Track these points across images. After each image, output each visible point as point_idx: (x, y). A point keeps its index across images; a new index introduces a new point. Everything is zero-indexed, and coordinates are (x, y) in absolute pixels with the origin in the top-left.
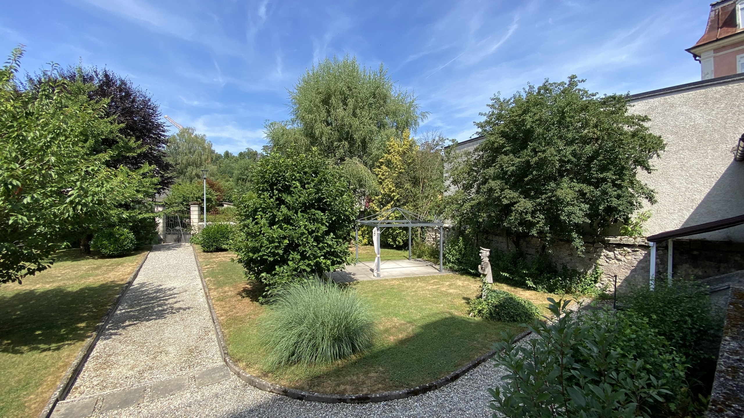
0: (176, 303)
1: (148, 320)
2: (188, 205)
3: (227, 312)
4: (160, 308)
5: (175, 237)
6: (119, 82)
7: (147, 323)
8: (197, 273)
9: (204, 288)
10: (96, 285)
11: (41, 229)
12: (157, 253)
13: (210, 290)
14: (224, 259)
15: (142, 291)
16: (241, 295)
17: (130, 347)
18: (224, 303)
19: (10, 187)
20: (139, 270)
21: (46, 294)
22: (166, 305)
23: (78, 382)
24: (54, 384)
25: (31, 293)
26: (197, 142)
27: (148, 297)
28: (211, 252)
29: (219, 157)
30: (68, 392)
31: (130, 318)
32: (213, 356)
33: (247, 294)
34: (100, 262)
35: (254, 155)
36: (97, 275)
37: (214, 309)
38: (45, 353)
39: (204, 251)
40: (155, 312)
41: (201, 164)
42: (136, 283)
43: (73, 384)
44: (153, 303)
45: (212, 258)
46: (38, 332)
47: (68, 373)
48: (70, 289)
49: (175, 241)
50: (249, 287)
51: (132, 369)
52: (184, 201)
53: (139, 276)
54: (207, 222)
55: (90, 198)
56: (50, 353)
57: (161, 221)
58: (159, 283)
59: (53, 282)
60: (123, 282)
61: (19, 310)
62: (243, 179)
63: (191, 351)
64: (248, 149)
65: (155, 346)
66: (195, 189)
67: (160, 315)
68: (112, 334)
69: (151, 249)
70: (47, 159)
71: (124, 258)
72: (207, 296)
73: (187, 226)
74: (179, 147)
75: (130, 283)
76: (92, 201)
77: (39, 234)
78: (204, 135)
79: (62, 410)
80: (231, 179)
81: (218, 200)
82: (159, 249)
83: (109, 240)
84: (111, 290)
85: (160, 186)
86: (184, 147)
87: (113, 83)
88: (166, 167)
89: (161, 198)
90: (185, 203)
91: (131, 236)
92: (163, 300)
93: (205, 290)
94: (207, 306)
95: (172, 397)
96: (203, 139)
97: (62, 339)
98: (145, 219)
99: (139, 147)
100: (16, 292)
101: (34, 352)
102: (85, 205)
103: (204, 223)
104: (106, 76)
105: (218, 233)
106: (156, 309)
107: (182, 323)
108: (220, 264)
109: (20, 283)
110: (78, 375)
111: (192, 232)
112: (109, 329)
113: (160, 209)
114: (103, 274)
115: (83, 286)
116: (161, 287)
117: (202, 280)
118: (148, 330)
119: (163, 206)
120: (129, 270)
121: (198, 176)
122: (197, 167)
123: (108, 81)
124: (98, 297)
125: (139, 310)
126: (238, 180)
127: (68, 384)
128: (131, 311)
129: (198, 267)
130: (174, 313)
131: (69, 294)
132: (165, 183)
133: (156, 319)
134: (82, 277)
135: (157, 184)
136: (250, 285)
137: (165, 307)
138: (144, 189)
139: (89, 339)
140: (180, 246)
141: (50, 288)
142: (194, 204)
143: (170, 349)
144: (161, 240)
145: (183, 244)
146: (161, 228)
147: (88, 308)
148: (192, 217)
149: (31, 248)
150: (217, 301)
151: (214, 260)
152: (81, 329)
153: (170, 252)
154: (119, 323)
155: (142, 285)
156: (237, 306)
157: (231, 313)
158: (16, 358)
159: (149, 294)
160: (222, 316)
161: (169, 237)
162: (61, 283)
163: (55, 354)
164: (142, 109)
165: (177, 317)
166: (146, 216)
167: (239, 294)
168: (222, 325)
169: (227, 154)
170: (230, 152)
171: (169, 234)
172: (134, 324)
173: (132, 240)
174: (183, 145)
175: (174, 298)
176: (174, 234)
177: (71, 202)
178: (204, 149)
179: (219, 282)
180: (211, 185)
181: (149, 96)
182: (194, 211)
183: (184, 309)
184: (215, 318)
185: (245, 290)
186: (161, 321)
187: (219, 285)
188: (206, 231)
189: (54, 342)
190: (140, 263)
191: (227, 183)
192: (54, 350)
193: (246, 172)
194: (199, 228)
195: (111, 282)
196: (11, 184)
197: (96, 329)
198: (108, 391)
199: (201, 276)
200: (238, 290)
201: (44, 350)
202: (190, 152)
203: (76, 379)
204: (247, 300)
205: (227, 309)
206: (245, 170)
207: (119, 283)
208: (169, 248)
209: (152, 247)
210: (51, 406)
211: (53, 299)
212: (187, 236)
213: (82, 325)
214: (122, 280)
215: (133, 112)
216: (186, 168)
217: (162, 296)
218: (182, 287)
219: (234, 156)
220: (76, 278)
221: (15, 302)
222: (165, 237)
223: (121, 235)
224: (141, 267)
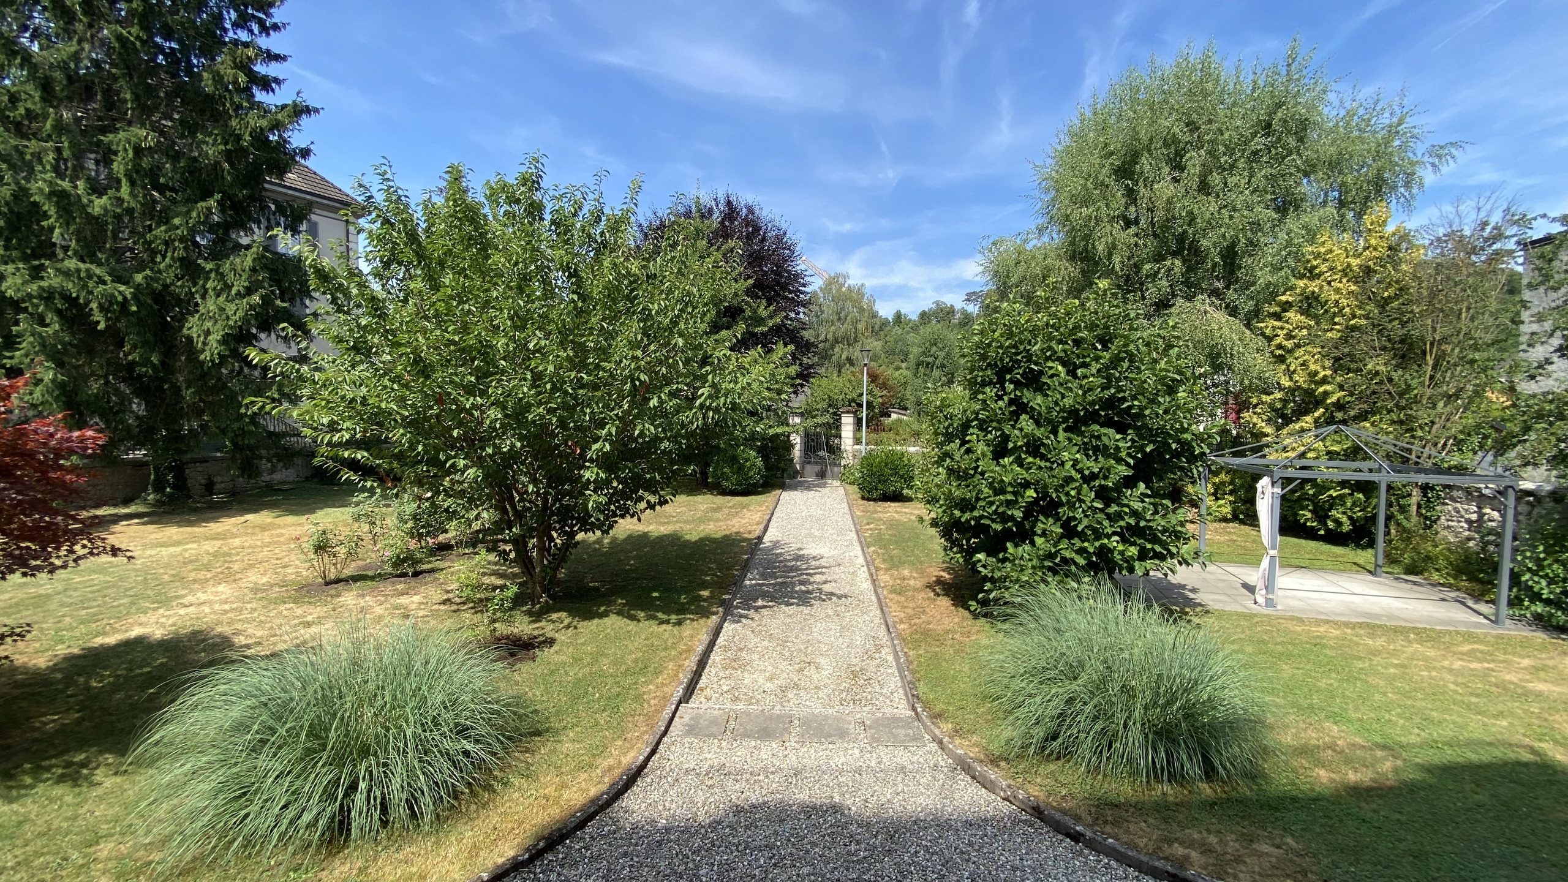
0: (825, 582)
1: (788, 604)
2: (835, 414)
3: (910, 618)
4: (803, 588)
5: (817, 468)
6: (744, 211)
7: (786, 609)
8: (853, 535)
9: (868, 566)
10: (719, 535)
11: (665, 445)
12: (793, 493)
13: (877, 569)
14: (896, 516)
15: (776, 554)
16: (934, 590)
17: (765, 643)
18: (903, 599)
19: (637, 383)
20: (770, 520)
21: (661, 539)
22: (810, 584)
23: (703, 681)
24: (676, 675)
25: (645, 535)
26: (851, 299)
27: (785, 566)
28: (875, 500)
29: (885, 323)
30: (692, 693)
31: (764, 595)
32: (892, 693)
33: (944, 589)
34: (720, 500)
35: (948, 313)
36: (718, 520)
37: (887, 606)
38: (664, 626)
39: (863, 498)
40: (796, 592)
41: (856, 340)
42: (766, 539)
43: (697, 683)
44: (792, 577)
45: (876, 512)
46: (655, 594)
47: (691, 663)
48: (687, 537)
49: (817, 475)
50: (947, 576)
51: (771, 679)
52: (830, 406)
53: (770, 529)
54: (867, 444)
55: (722, 400)
56: (669, 627)
57: (798, 440)
58: (799, 545)
59: (668, 523)
60: (750, 536)
61: (633, 558)
62: (928, 364)
63: (855, 675)
64: (937, 303)
65: (801, 650)
66: (848, 385)
67: (804, 599)
68: (741, 616)
69: (783, 487)
70: (673, 342)
71: (750, 498)
72: (874, 581)
73: (835, 450)
74: (822, 312)
75: (760, 539)
76: (724, 404)
77: (664, 452)
78: (863, 285)
79: (687, 718)
80: (904, 365)
81: (882, 404)
82: (794, 487)
83: (731, 467)
84: (737, 546)
85: (799, 381)
86: (828, 312)
87: (738, 214)
88: (805, 347)
89: (798, 402)
90: (831, 411)
91: (759, 462)
92: (807, 574)
93: (869, 569)
94: (874, 598)
95: (831, 746)
96: (860, 293)
97: (682, 610)
98: (777, 435)
99: (771, 317)
100: (629, 533)
101: (652, 622)
102: (717, 410)
103: (862, 447)
104: (729, 203)
105: (886, 465)
106: (797, 588)
107: (836, 619)
108: (892, 524)
109: (639, 520)
110: (704, 668)
111: (843, 462)
112: (737, 607)
113: (797, 420)
114: (726, 520)
115: (702, 535)
116: (802, 553)
117: (863, 550)
118: (789, 620)
119: (802, 415)
120: (757, 517)
121: (851, 362)
122: (849, 345)
123: (731, 211)
124: (722, 553)
125: (774, 585)
126: (918, 365)
127: (692, 679)
128: (763, 585)
129: (855, 525)
130: (824, 600)
131: (687, 543)
132: (805, 375)
133: (798, 605)
134: (701, 520)
135: (793, 379)
136: (949, 574)
137: (811, 588)
138: (776, 386)
139: (714, 617)
140: (824, 485)
141: (665, 532)
142: (848, 412)
143: (823, 662)
144: (797, 472)
145: (830, 481)
146: (797, 452)
147: (710, 569)
148: (843, 435)
149: (654, 472)
150: (891, 592)
151: (881, 515)
152: (705, 600)
153: (811, 494)
154: (750, 599)
155: (776, 544)
156: (927, 610)
157: (917, 621)
158: (632, 626)
159: (786, 560)
160: (901, 622)
161: (808, 467)
162: (677, 527)
163: (676, 629)
164: (774, 250)
165: (829, 608)
166: (779, 430)
167: (929, 586)
168: (904, 640)
169: (898, 317)
170: (903, 312)
171: (809, 462)
172: (770, 607)
173: (760, 470)
174: (829, 307)
175: (823, 573)
176: (816, 463)
177: (702, 406)
178: (861, 310)
179: (891, 558)
180: (873, 378)
181: (784, 226)
182: (847, 422)
183: (839, 597)
184: (890, 624)
185: (939, 581)
186: (806, 610)
187: (894, 564)
188: (868, 462)
189: (673, 613)
190: (771, 508)
191: (897, 373)
192: (675, 624)
193: (934, 348)
194: (854, 456)
195: (737, 533)
196: (638, 379)
197: (722, 603)
198: (741, 706)
199: (860, 542)
200: (927, 580)
201: (662, 622)
202: (839, 319)
203: (700, 675)
204: (945, 602)
205: (910, 611)
206: (931, 345)
207: (746, 536)
208: (809, 487)
209: (784, 483)
210: (673, 707)
211: (670, 548)
212: (836, 469)
213: (705, 593)
214: (750, 532)
215: (762, 259)
216: (832, 348)
217: (804, 567)
218: (833, 557)
219: (910, 320)
220: (694, 521)
221: (629, 547)
222: (803, 468)
223: (747, 460)
224: (772, 514)
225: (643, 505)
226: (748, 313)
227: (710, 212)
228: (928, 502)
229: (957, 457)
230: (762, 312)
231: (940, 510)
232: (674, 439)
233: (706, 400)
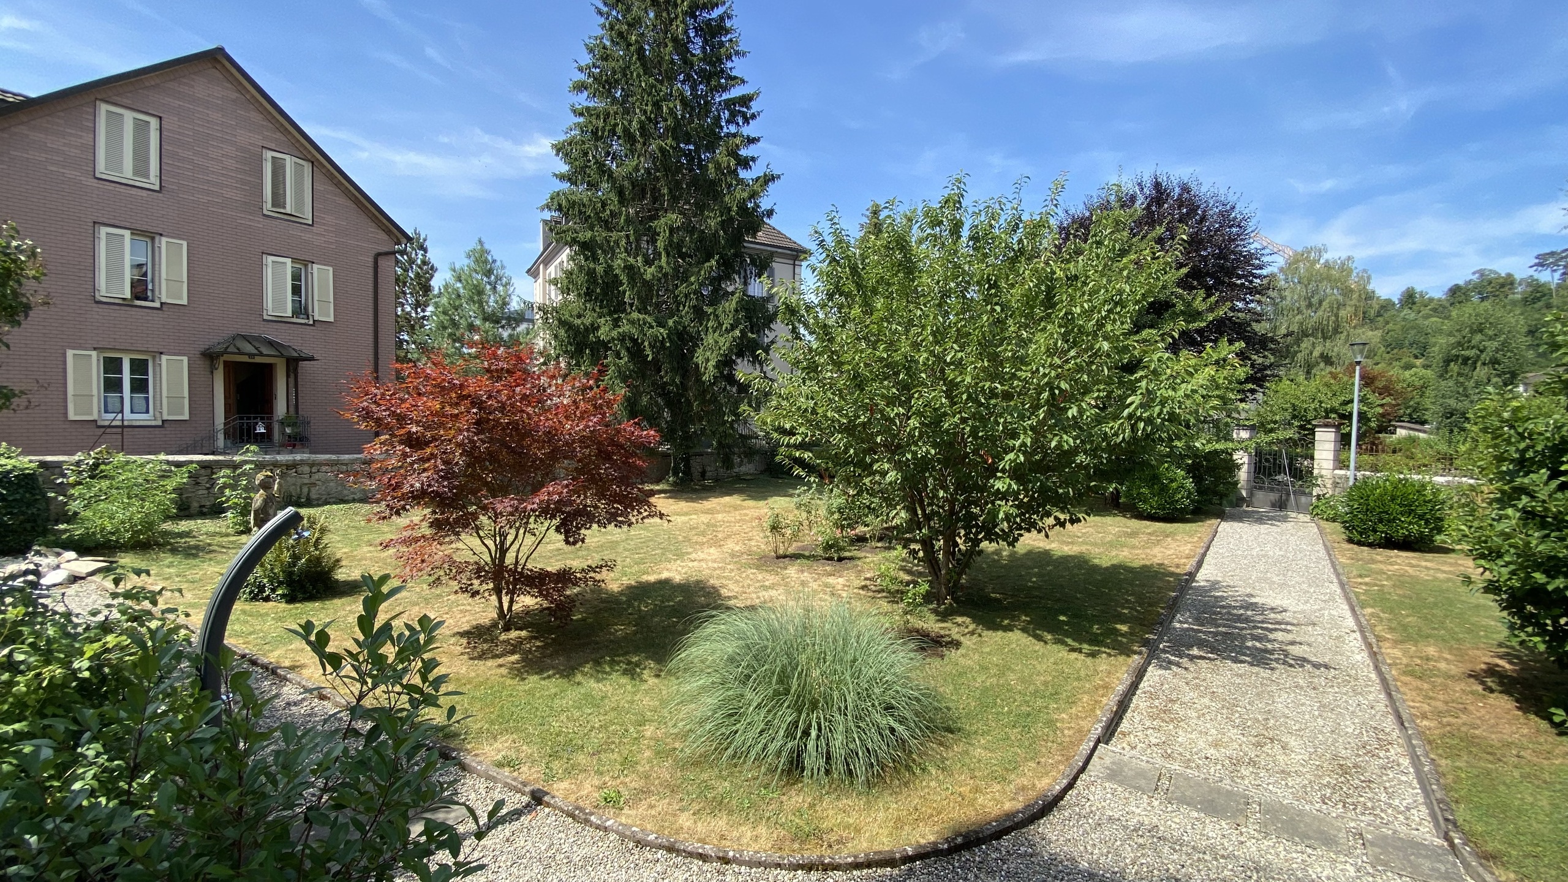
0: (1293, 643)
1: (1236, 661)
2: (1302, 427)
3: (1439, 714)
4: (1258, 645)
5: (1273, 496)
7: (1234, 666)
8: (1335, 588)
9: (1362, 632)
10: (1136, 564)
12: (1236, 526)
13: (1379, 639)
14: (1410, 570)
15: (1216, 597)
16: (1483, 683)
17: (1206, 701)
18: (1426, 686)
20: (1204, 555)
21: (1065, 559)
22: (1269, 641)
23: (1125, 725)
24: (1093, 710)
25: (1046, 553)
26: (1329, 278)
27: (1229, 613)
28: (1371, 545)
29: (1387, 305)
30: (1112, 734)
31: (1201, 644)
32: (1408, 809)
33: (1501, 684)
34: (1135, 524)
35: (1503, 286)
36: (1134, 547)
37: (1398, 690)
38: (1075, 655)
39: (1350, 541)
40: (1248, 648)
41: (1336, 331)
42: (1200, 576)
43: (1118, 725)
44: (1242, 629)
45: (1374, 561)
46: (1062, 618)
47: (1110, 701)
48: (1096, 561)
49: (1273, 505)
50: (1508, 666)
51: (1216, 745)
52: (1294, 417)
53: (1205, 565)
54: (1358, 468)
56: (1082, 657)
57: (1246, 459)
58: (1248, 591)
59: (1072, 543)
60: (1178, 571)
61: (1035, 575)
62: (1466, 360)
63: (1344, 771)
64: (1481, 273)
65: (1257, 720)
66: (1324, 390)
67: (1261, 658)
68: (1170, 662)
69: (1222, 516)
71: (1176, 525)
72: (1373, 655)
73: (1303, 476)
74: (1283, 298)
75: (1192, 575)
78: (1349, 258)
79: (1108, 761)
80: (1418, 362)
81: (1383, 415)
82: (1239, 518)
83: (1151, 487)
84: (1161, 580)
85: (1250, 386)
86: (1292, 296)
88: (1261, 343)
89: (1247, 409)
90: (1296, 423)
91: (1189, 484)
92: (1262, 628)
93: (1364, 638)
94: (1373, 676)
96: (1345, 269)
97: (1094, 641)
98: (1216, 453)
100: (1028, 548)
101: (1061, 647)
103: (1350, 473)
105: (1393, 499)
106: (1249, 644)
107: (1312, 693)
108: (1400, 581)
109: (1047, 536)
110: (1125, 711)
111: (1316, 491)
112: (1164, 651)
113: (1244, 435)
114: (1144, 547)
115: (1115, 562)
116: (1253, 600)
117: (1353, 610)
118: (1238, 681)
119: (1252, 428)
120: (1187, 549)
121: (1327, 359)
122: (1325, 338)
124: (1143, 585)
125: (1216, 634)
126: (1447, 362)
127: (1112, 720)
128: (1200, 631)
129: (1338, 575)
130: (1291, 666)
131: (1096, 569)
132: (1258, 378)
133: (1252, 665)
134: (1112, 545)
136: (1511, 663)
137: (1270, 646)
139: (1136, 657)
140: (1285, 519)
141: (1070, 553)
142: (1326, 426)
143: (1293, 742)
144: (1243, 499)
145: (1293, 515)
146: (1243, 475)
147: (1127, 601)
148: (1317, 455)
150: (1405, 673)
151: (1382, 566)
152: (1123, 635)
153: (1263, 528)
154: (1182, 645)
155: (1214, 585)
156: (1471, 708)
157: (1454, 720)
158: (1039, 646)
159: (1230, 606)
160: (1424, 716)
161: (1260, 495)
162: (1084, 548)
163: (1089, 660)
165: (1300, 676)
166: (1220, 446)
167: (1474, 676)
168: (1430, 742)
169: (1409, 298)
170: (1418, 289)
171: (1261, 488)
172: (1209, 659)
173: (1190, 493)
174: (1293, 292)
175: (1288, 631)
176: (1272, 490)
178: (1347, 292)
179: (1405, 627)
180: (1368, 380)
182: (1325, 442)
183: (1317, 666)
184: (1405, 716)
185: (1492, 671)
186: (1265, 673)
187: (1406, 635)
188: (1360, 493)
189: (1085, 642)
190: (1206, 540)
191: (1407, 373)
192: (1088, 655)
193: (1478, 337)
194: (1335, 484)
195: (1159, 564)
197: (1146, 643)
198: (1176, 766)
199: (1348, 599)
200: (1470, 666)
201: (1073, 650)
202: (1310, 305)
203: (1121, 718)
204: (1504, 704)
205: (1439, 705)
206: (1473, 332)
207: (1172, 569)
208: (1260, 520)
209: (1224, 512)
210: (1092, 744)
211: (1076, 571)
212: (1303, 499)
213: (1124, 628)
214: (1178, 566)
216: (1298, 342)
217: (1259, 618)
218: (1303, 612)
219: (1431, 300)
220: (1103, 544)
221: (1029, 563)
222: (1251, 494)
223: (1172, 481)
224: (1208, 548)
225: (1051, 521)
226: (1180, 307)
227: (1133, 199)
228: (1482, 556)
229: (1543, 495)
230: (1199, 304)
231: (1504, 570)
232: (1094, 453)
233: (1136, 408)
